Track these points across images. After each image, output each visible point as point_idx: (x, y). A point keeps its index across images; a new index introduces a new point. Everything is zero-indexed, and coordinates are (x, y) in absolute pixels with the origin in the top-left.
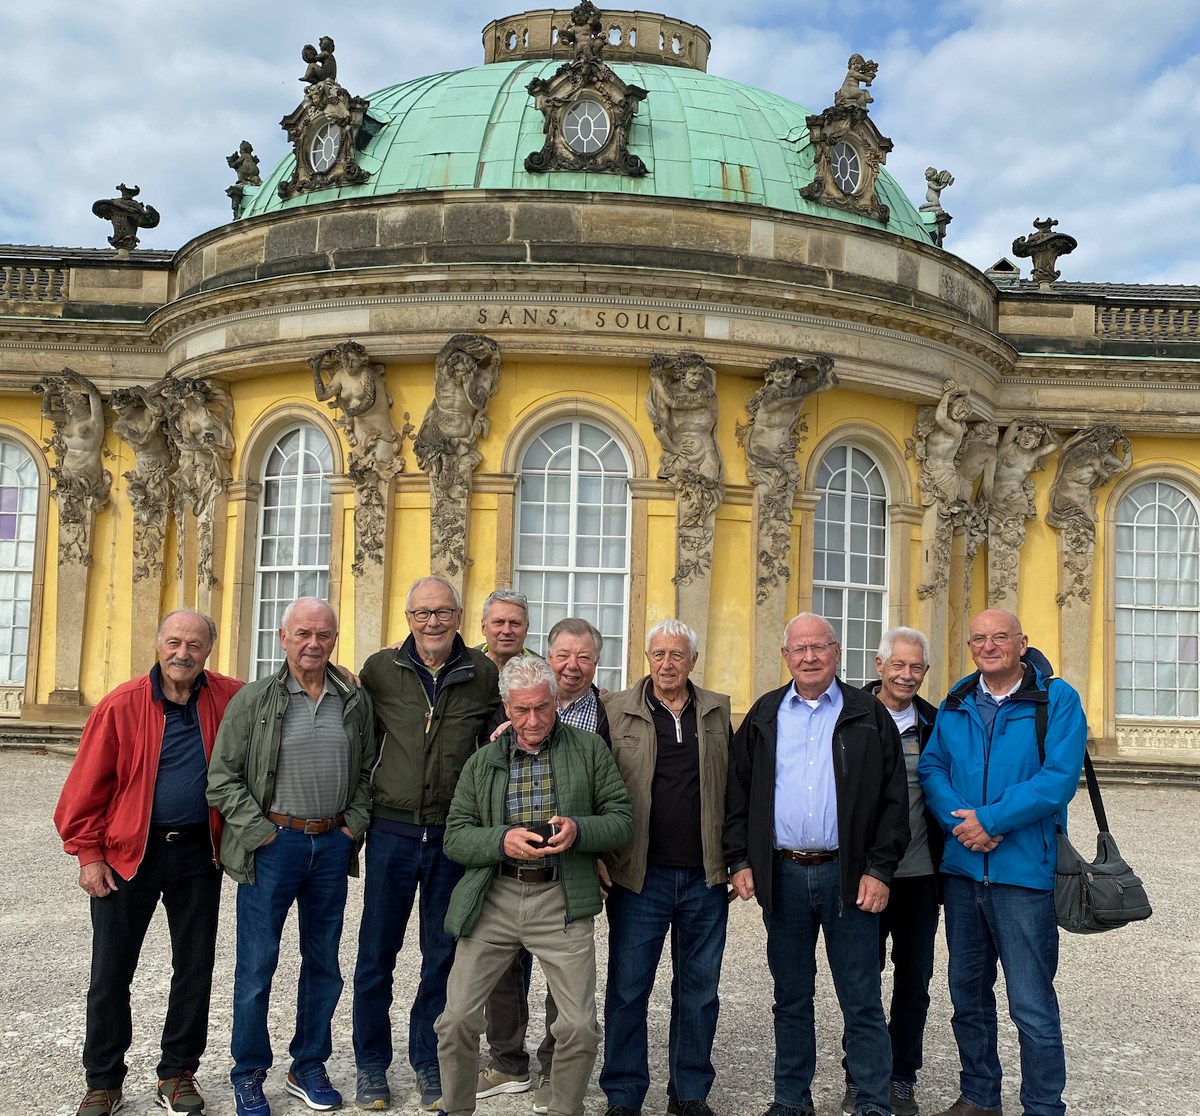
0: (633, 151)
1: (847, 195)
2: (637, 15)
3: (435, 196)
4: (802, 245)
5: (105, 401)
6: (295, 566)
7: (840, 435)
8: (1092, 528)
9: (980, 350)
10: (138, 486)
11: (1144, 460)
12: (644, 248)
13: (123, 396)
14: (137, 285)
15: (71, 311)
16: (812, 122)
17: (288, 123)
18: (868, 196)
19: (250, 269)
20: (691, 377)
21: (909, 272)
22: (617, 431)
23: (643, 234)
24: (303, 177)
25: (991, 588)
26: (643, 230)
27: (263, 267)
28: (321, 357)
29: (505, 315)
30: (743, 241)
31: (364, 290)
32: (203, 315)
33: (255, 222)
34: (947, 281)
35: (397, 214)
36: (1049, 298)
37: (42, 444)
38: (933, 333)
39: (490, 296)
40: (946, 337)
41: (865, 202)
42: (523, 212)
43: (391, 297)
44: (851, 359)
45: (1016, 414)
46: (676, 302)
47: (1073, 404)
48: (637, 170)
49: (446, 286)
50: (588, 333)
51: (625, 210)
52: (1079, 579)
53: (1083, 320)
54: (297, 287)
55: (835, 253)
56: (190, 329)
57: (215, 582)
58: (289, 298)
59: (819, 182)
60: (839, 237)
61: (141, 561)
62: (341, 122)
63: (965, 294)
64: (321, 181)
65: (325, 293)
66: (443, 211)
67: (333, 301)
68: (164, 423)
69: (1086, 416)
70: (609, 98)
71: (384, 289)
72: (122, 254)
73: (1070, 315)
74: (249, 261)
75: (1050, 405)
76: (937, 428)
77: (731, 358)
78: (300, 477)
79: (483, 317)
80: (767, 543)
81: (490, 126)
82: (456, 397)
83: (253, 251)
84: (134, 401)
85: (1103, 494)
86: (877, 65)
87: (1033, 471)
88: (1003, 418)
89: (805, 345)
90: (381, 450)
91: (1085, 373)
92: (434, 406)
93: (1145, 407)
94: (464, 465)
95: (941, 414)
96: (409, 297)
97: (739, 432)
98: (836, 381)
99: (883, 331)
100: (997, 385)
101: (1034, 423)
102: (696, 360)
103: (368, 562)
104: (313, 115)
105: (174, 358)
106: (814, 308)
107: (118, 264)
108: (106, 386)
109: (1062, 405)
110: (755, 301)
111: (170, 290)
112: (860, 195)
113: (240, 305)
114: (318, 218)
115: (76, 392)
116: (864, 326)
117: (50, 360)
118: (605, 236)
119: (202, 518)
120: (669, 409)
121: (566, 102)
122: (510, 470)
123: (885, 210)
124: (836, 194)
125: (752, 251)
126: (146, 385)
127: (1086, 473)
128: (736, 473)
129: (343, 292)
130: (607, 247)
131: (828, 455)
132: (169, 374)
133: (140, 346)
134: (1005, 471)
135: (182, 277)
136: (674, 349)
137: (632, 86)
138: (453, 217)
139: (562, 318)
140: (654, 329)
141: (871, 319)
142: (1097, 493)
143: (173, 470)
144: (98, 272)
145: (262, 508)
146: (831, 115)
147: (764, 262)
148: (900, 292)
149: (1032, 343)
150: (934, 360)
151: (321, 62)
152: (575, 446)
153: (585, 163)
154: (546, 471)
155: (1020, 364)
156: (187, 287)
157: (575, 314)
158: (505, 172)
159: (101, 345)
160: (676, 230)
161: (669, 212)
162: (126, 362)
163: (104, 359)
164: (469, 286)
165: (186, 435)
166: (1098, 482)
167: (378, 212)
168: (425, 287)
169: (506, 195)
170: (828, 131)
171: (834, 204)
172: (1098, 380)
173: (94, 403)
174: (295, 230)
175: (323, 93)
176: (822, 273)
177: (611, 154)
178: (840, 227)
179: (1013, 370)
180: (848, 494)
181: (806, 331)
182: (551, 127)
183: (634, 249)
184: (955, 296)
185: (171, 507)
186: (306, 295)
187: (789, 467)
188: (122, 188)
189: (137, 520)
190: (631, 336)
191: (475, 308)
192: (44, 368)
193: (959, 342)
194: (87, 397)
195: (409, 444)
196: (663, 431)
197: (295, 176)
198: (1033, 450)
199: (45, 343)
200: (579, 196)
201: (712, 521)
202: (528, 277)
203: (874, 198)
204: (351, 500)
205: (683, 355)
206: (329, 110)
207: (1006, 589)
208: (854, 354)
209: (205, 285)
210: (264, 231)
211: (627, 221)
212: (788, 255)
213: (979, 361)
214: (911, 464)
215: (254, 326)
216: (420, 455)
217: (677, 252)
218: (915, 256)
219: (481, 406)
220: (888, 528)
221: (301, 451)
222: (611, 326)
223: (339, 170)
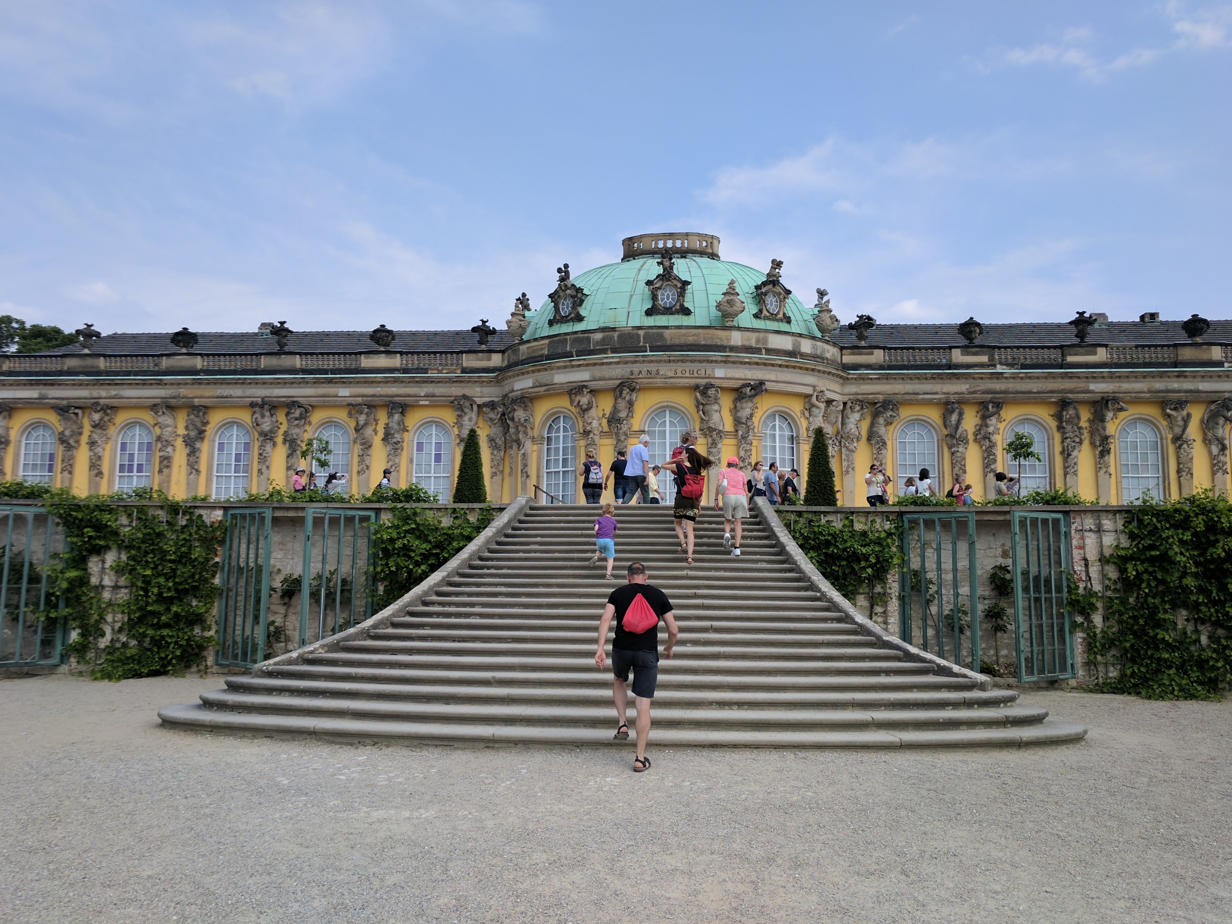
0: (686, 305)
1: (772, 314)
2: (687, 234)
3: (613, 329)
4: (752, 340)
5: (479, 406)
6: (561, 469)
7: (772, 410)
8: (885, 443)
9: (829, 373)
10: (491, 440)
11: (906, 413)
12: (691, 345)
13: (485, 405)
14: (489, 359)
15: (464, 371)
16: (757, 287)
17: (550, 296)
18: (781, 313)
19: (542, 356)
20: (712, 392)
21: (797, 345)
22: (684, 413)
23: (691, 340)
24: (558, 318)
25: (844, 469)
26: (691, 338)
27: (547, 356)
28: (572, 390)
29: (640, 372)
30: (729, 340)
31: (588, 365)
32: (523, 374)
33: (543, 338)
34: (814, 347)
35: (598, 336)
36: (864, 348)
37: (452, 424)
38: (807, 369)
39: (634, 365)
40: (813, 370)
41: (781, 316)
42: (646, 334)
43: (597, 367)
44: (773, 381)
45: (851, 397)
46: (704, 364)
47: (875, 391)
48: (686, 312)
49: (618, 363)
50: (671, 377)
51: (684, 331)
52: (881, 465)
53: (878, 356)
54: (562, 364)
55: (765, 341)
56: (516, 378)
57: (528, 476)
58: (559, 368)
59: (761, 311)
60: (767, 334)
61: (494, 470)
62: (573, 297)
63: (823, 351)
64: (564, 320)
65: (573, 366)
66: (616, 335)
67: (575, 369)
68: (503, 414)
69: (880, 396)
70: (676, 286)
71: (595, 364)
72: (483, 347)
73: (872, 354)
74: (540, 353)
75: (865, 392)
76: (813, 406)
77: (726, 384)
78: (561, 434)
79: (632, 373)
80: (742, 453)
81: (631, 296)
82: (622, 404)
83: (542, 349)
84: (492, 405)
85: (891, 428)
86: (782, 263)
87: (860, 420)
88: (846, 399)
89: (755, 377)
90: (595, 424)
91: (879, 379)
92: (615, 407)
93: (906, 391)
94: (624, 428)
95: (814, 399)
96: (604, 367)
97: (731, 411)
98: (766, 390)
99: (786, 369)
100: (842, 385)
101: (858, 400)
102: (712, 386)
104: (562, 294)
105: (507, 389)
106: (757, 364)
107: (482, 351)
108: (479, 401)
109: (870, 392)
110: (734, 362)
111: (503, 360)
112: (778, 313)
113: (539, 371)
114: (568, 337)
115: (467, 404)
116: (777, 368)
117: (456, 391)
118: (676, 341)
119: (522, 452)
120: (703, 404)
121: (659, 288)
122: (642, 429)
123: (789, 318)
124: (768, 314)
125: (733, 343)
126: (496, 399)
127: (881, 420)
128: (729, 426)
129: (580, 366)
130: (677, 346)
131: (767, 418)
132: (506, 395)
133: (492, 384)
134: (847, 421)
135: (509, 357)
136: (703, 382)
137: (685, 281)
138: (620, 337)
139: (661, 373)
140: (695, 375)
141: (780, 366)
142: (888, 428)
143: (506, 433)
144: (474, 355)
145: (546, 447)
146: (764, 284)
147: (737, 347)
148: (792, 354)
149: (856, 367)
150: (810, 379)
151: (564, 273)
152: (667, 419)
153: (668, 311)
154: (657, 429)
155: (850, 376)
156: (512, 360)
157: (666, 370)
158: (638, 319)
159: (477, 384)
160: (703, 337)
161: (700, 331)
162: (487, 390)
163: (478, 389)
164: (627, 363)
165: (516, 419)
166: (888, 423)
167: (591, 335)
168: (611, 363)
169: (639, 328)
170: (764, 290)
171: (766, 318)
172: (884, 381)
173: (475, 408)
174: (559, 341)
175: (566, 286)
176: (760, 349)
177: (678, 307)
178: (767, 331)
179: (848, 379)
180: (777, 433)
181: (754, 372)
182: (654, 297)
183: (688, 345)
184: (819, 352)
185: (505, 448)
186: (565, 367)
187: (749, 423)
188: (482, 320)
189: (492, 453)
190: (688, 377)
191: (629, 370)
192: (455, 394)
193: (819, 371)
194: (472, 405)
195: (605, 422)
196: (701, 413)
197: (555, 317)
198: (858, 411)
199: (455, 384)
200: (666, 327)
201: (719, 446)
202: (648, 359)
203: (784, 314)
204: (583, 443)
205: (707, 384)
206: (568, 291)
207: (850, 470)
208: (774, 379)
209: (523, 362)
210: (546, 341)
211: (684, 335)
212: (747, 344)
213: (830, 377)
214: (802, 420)
215: (543, 377)
216: (609, 425)
217: (704, 346)
218: (799, 339)
219: (631, 404)
220: (795, 446)
221: (562, 424)
222: (679, 375)
223: (573, 315)
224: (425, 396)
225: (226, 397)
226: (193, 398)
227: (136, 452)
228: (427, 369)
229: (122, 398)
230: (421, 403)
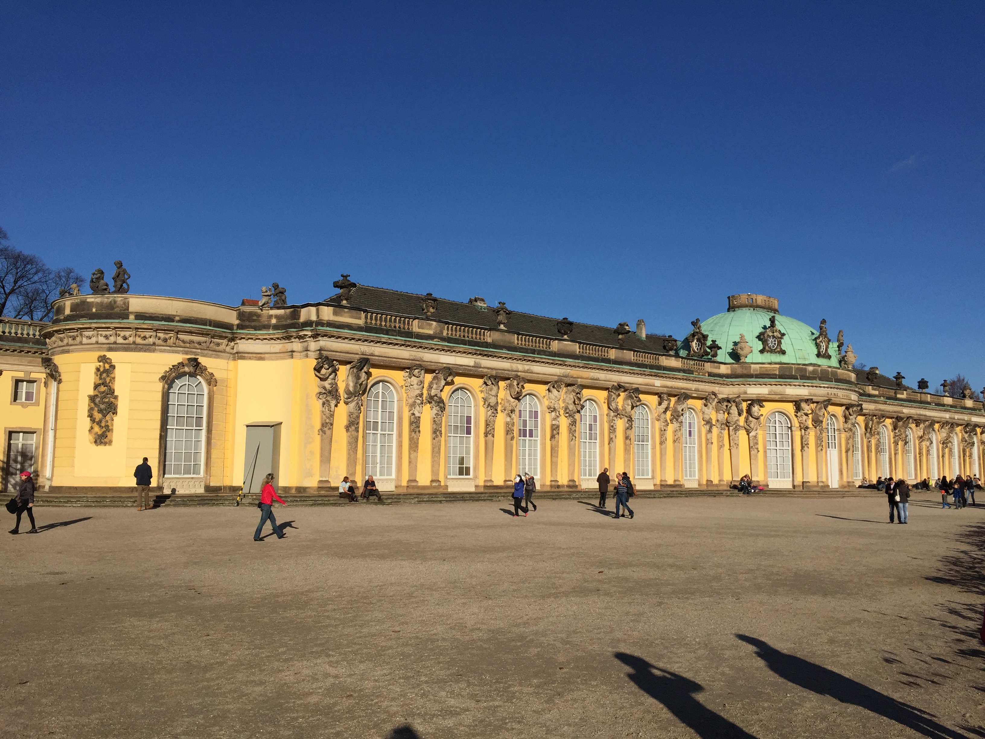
5: (718, 400)
6: (778, 448)
14: (719, 368)
19: (775, 374)
22: (836, 418)
27: (778, 375)
28: (800, 400)
35: (811, 368)
37: (699, 411)
39: (830, 390)
42: (831, 371)
49: (826, 387)
62: (778, 337)
64: (774, 351)
66: (819, 369)
70: (826, 341)
74: (773, 372)
78: (777, 425)
83: (774, 370)
96: (817, 388)
102: (856, 405)
103: (806, 448)
105: (736, 390)
108: (721, 396)
114: (793, 366)
115: (713, 398)
117: (708, 388)
121: (821, 342)
126: (729, 397)
129: (807, 386)
132: (738, 395)
133: (725, 386)
135: (734, 369)
138: (821, 370)
139: (838, 395)
145: (766, 432)
152: (829, 421)
153: (824, 356)
156: (739, 372)
157: (840, 394)
168: (823, 387)
173: (716, 401)
174: (787, 368)
182: (818, 347)
191: (827, 392)
192: (708, 390)
194: (715, 399)
197: (764, 348)
204: (798, 433)
206: (775, 334)
210: (778, 366)
221: (777, 419)
223: (779, 350)
224: (695, 391)
225: (596, 380)
226: (578, 378)
227: (528, 419)
228: (693, 371)
229: (532, 373)
230: (694, 395)
